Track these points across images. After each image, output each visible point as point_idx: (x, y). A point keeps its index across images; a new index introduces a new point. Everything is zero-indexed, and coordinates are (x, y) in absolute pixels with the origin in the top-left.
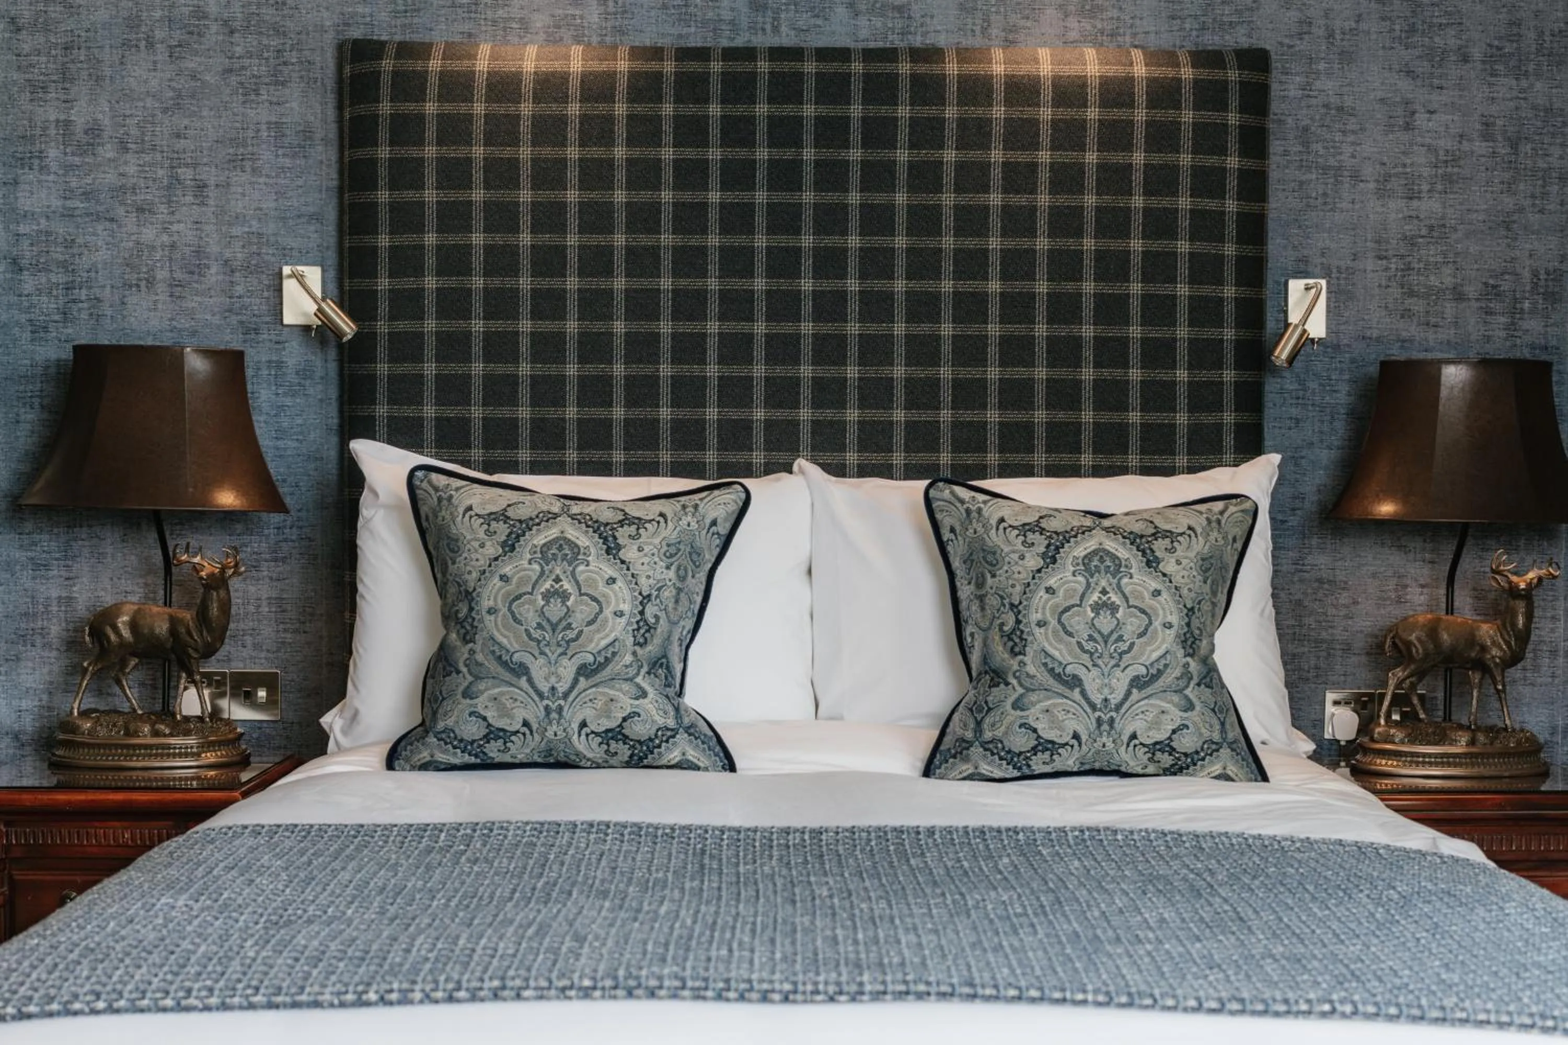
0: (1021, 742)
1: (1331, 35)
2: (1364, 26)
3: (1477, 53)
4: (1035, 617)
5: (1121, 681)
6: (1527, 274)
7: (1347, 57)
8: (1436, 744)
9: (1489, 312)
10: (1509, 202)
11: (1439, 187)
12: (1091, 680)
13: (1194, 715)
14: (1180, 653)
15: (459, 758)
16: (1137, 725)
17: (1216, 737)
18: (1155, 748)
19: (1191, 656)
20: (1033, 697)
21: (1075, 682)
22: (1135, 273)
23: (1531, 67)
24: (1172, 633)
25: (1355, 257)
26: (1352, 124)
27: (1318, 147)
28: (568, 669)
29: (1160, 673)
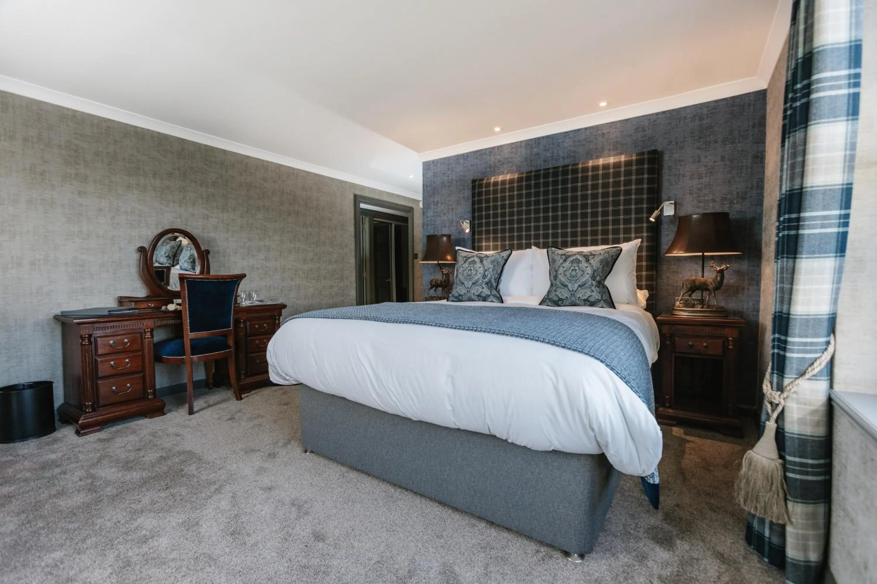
0: (556, 299)
1: (677, 143)
2: (686, 139)
3: (720, 140)
4: (560, 272)
5: (576, 286)
6: (735, 193)
7: (681, 148)
8: (692, 308)
9: (723, 204)
10: (729, 176)
11: (708, 175)
12: (570, 285)
13: (594, 294)
14: (590, 279)
15: (456, 300)
16: (580, 295)
17: (600, 298)
18: (585, 300)
19: (594, 280)
20: (558, 289)
21: (566, 286)
22: (622, 204)
23: (737, 140)
24: (588, 276)
25: (684, 195)
26: (683, 163)
27: (674, 171)
28: (470, 283)
29: (585, 284)
